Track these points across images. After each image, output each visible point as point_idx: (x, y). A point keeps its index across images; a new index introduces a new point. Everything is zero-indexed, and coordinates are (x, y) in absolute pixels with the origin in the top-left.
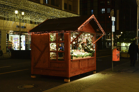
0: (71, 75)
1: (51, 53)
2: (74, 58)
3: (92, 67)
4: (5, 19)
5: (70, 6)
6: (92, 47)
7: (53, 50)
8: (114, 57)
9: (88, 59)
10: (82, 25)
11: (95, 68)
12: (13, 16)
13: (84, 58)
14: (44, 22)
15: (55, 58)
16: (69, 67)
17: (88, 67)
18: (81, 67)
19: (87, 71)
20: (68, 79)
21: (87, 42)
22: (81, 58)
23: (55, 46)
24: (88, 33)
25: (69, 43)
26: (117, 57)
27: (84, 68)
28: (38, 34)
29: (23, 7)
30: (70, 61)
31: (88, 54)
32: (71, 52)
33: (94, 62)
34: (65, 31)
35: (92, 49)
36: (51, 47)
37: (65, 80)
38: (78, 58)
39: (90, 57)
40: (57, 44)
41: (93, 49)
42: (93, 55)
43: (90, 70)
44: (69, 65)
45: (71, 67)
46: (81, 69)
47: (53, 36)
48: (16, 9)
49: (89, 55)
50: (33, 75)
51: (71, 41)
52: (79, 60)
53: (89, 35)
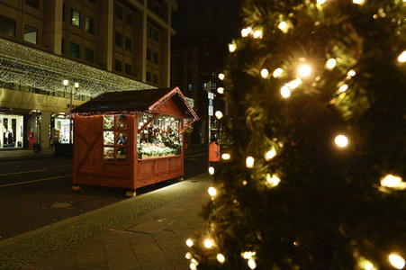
0: (137, 185)
1: (106, 149)
2: (144, 157)
3: (176, 171)
4: (48, 93)
5: (155, 76)
6: (177, 139)
7: (109, 143)
8: (211, 155)
9: (170, 159)
10: (157, 103)
11: (182, 173)
12: (62, 90)
13: (164, 156)
14: (97, 97)
15: (112, 158)
16: (135, 171)
17: (170, 172)
18: (157, 171)
19: (167, 177)
20: (132, 191)
21: (170, 130)
22: (158, 157)
23: (113, 136)
24: (171, 116)
25: (135, 131)
26: (215, 155)
27: (163, 173)
28: (84, 116)
29: (77, 74)
30: (136, 161)
31: (170, 150)
32: (138, 146)
33: (180, 163)
34: (129, 111)
35: (176, 143)
36: (105, 138)
37: (128, 194)
38: (152, 157)
39: (174, 155)
40: (115, 134)
41: (179, 142)
42: (178, 152)
43: (173, 176)
44: (135, 168)
45: (139, 172)
46: (157, 175)
47: (109, 120)
48: (65, 77)
49: (172, 152)
50: (76, 185)
51: (139, 128)
52: (154, 161)
53: (172, 119)
